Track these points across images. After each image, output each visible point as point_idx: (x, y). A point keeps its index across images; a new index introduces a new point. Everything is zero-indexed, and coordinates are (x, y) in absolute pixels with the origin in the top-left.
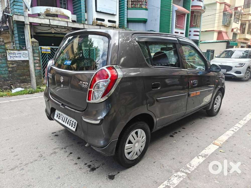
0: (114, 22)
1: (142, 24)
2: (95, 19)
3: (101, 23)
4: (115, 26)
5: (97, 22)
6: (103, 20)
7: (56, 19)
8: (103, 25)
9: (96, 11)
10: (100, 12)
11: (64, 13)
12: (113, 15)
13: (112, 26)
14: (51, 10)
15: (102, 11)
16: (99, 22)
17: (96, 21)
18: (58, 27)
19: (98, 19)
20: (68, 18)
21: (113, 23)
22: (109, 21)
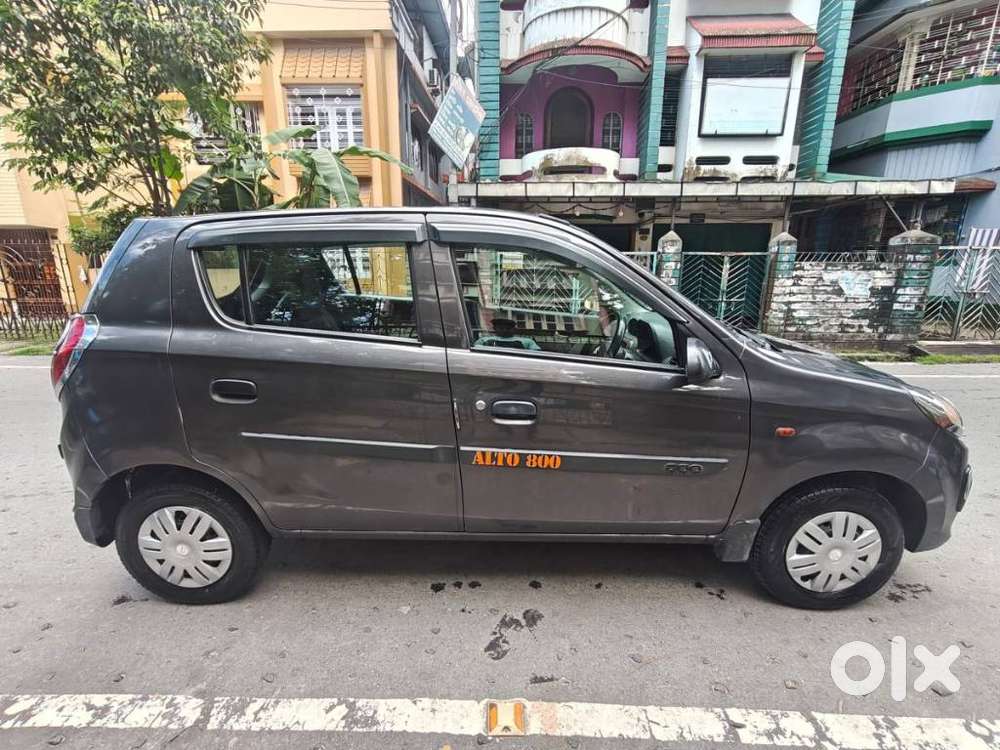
0: (772, 160)
1: (959, 146)
2: (694, 160)
3: (715, 170)
4: (769, 174)
5: (698, 169)
6: (725, 160)
7: (563, 181)
8: (723, 176)
9: (700, 135)
10: (716, 137)
11: (589, 160)
12: (767, 137)
13: (757, 175)
14: (555, 158)
15: (721, 131)
16: (706, 169)
17: (695, 166)
18: (552, 200)
19: (701, 161)
20: (602, 170)
21: (764, 166)
22: (748, 160)
